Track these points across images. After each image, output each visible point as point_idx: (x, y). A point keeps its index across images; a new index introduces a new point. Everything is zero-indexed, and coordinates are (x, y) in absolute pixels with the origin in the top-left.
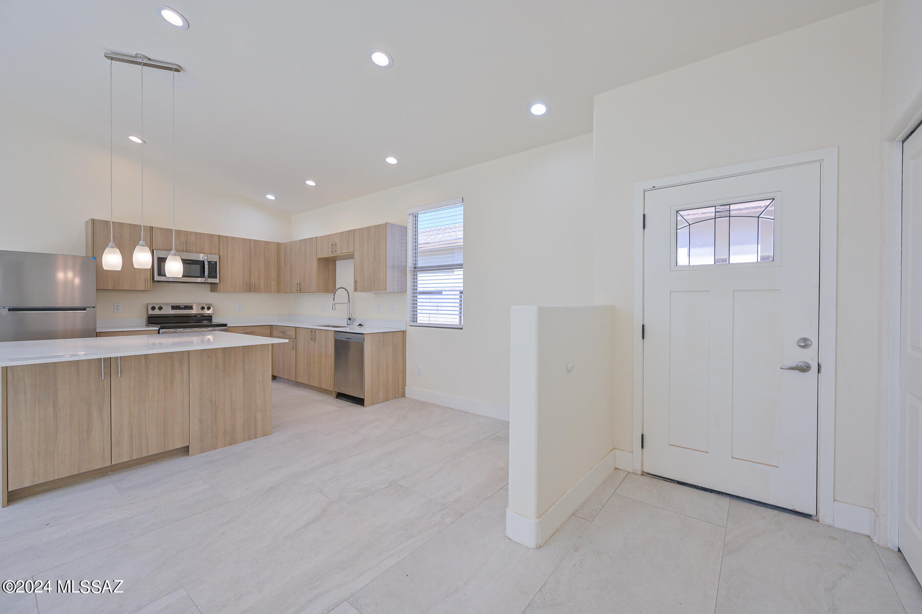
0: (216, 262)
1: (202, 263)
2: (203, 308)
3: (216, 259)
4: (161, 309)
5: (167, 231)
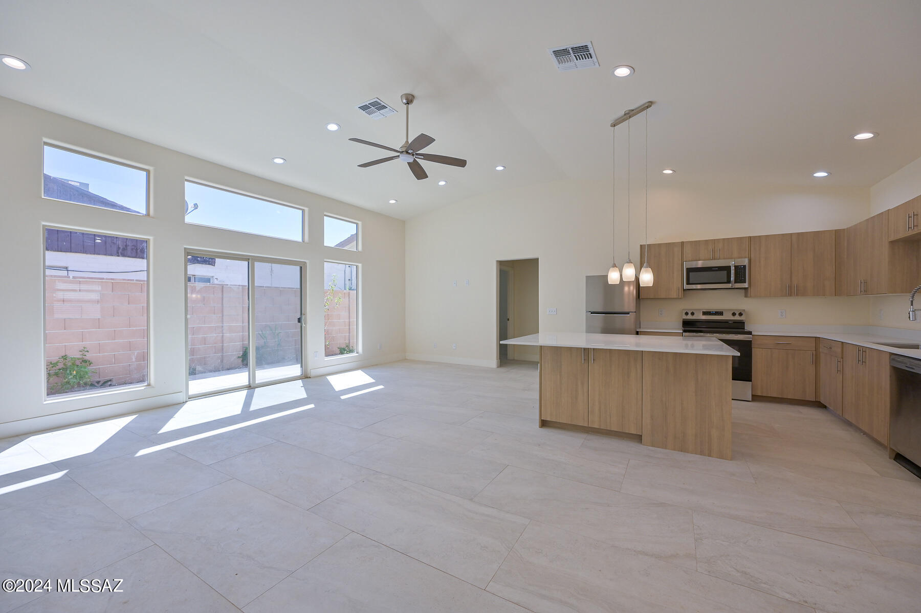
0: (745, 266)
1: (728, 269)
2: (734, 314)
3: (745, 262)
4: (693, 314)
5: (696, 244)
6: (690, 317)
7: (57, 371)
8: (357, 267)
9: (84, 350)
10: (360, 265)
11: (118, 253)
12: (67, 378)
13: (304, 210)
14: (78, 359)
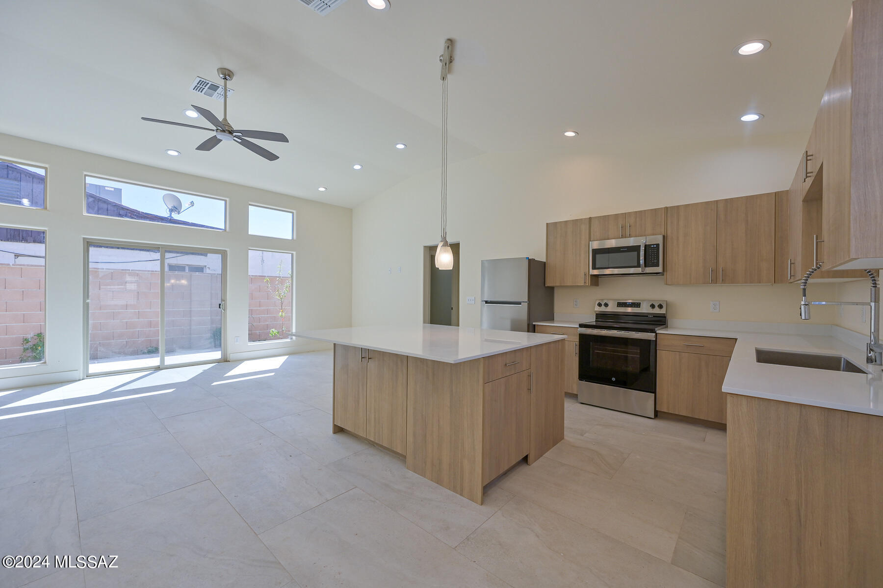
0: (658, 245)
2: (653, 306)
3: (659, 240)
4: (606, 305)
5: (605, 219)
6: (603, 309)
8: (291, 255)
10: (294, 253)
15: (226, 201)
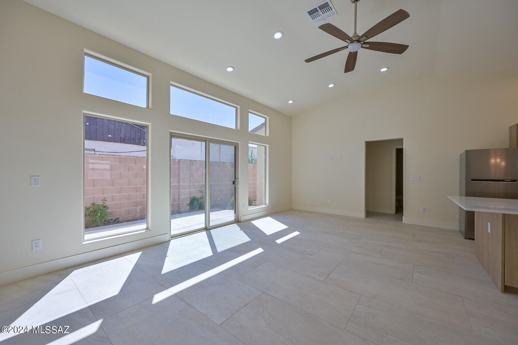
7: (89, 213)
8: (265, 147)
9: (105, 200)
10: (267, 146)
11: (121, 141)
12: (95, 217)
13: (237, 108)
14: (101, 205)
15: (236, 108)
